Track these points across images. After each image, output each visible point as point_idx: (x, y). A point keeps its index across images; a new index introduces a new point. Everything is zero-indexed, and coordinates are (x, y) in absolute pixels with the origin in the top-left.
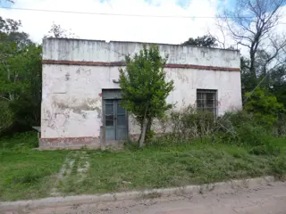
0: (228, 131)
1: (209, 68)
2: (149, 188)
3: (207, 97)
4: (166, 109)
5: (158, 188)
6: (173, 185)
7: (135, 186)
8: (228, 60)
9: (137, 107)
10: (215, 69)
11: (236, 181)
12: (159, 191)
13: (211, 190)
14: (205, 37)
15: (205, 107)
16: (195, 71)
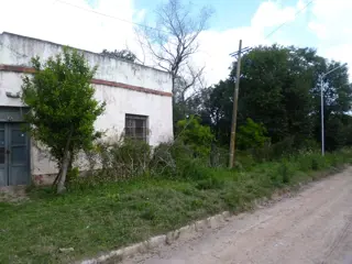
0: (169, 164)
1: (140, 89)
2: (105, 252)
3: (137, 124)
4: (94, 138)
5: (116, 248)
6: (135, 240)
7: (82, 252)
8: (160, 82)
9: (56, 136)
10: (147, 91)
11: (199, 222)
12: (119, 252)
13: (177, 238)
14: (124, 52)
15: (135, 136)
16: (125, 91)
